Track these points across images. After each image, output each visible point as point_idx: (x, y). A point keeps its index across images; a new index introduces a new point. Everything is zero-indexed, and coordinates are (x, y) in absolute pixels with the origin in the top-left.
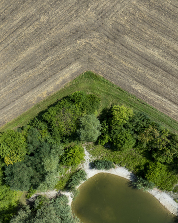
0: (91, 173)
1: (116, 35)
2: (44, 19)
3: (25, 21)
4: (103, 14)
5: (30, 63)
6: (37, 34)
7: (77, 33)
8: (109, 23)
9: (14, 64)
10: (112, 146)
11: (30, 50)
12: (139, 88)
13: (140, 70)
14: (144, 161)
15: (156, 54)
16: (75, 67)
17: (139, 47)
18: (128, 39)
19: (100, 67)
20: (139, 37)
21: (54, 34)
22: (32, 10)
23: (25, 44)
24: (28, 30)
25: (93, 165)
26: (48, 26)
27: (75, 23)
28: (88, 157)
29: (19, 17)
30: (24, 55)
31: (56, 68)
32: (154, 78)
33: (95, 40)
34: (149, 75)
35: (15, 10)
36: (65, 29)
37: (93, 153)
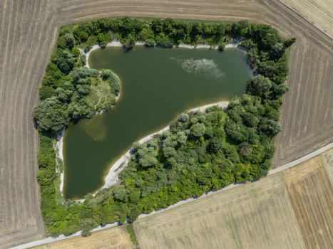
0: (88, 55)
1: (59, 11)
2: (37, 24)
3: (32, 29)
4: (51, 9)
5: (43, 38)
6: (39, 29)
7: (49, 20)
8: (55, 10)
9: (39, 42)
10: (84, 40)
11: (40, 35)
12: (77, 19)
13: (73, 14)
14: (96, 37)
15: (74, 7)
16: (56, 29)
17: (68, 9)
18: (64, 9)
19: (62, 23)
20: (66, 6)
21: (43, 25)
22: (32, 24)
23: (38, 34)
24: (35, 30)
25: (86, 52)
26: (40, 25)
27: (46, 18)
28: (81, 51)
29: (30, 29)
30: (40, 38)
31: (51, 33)
32: (79, 13)
33: (55, 17)
34: (77, 14)
35: (27, 28)
36: (45, 21)
37: (82, 48)
